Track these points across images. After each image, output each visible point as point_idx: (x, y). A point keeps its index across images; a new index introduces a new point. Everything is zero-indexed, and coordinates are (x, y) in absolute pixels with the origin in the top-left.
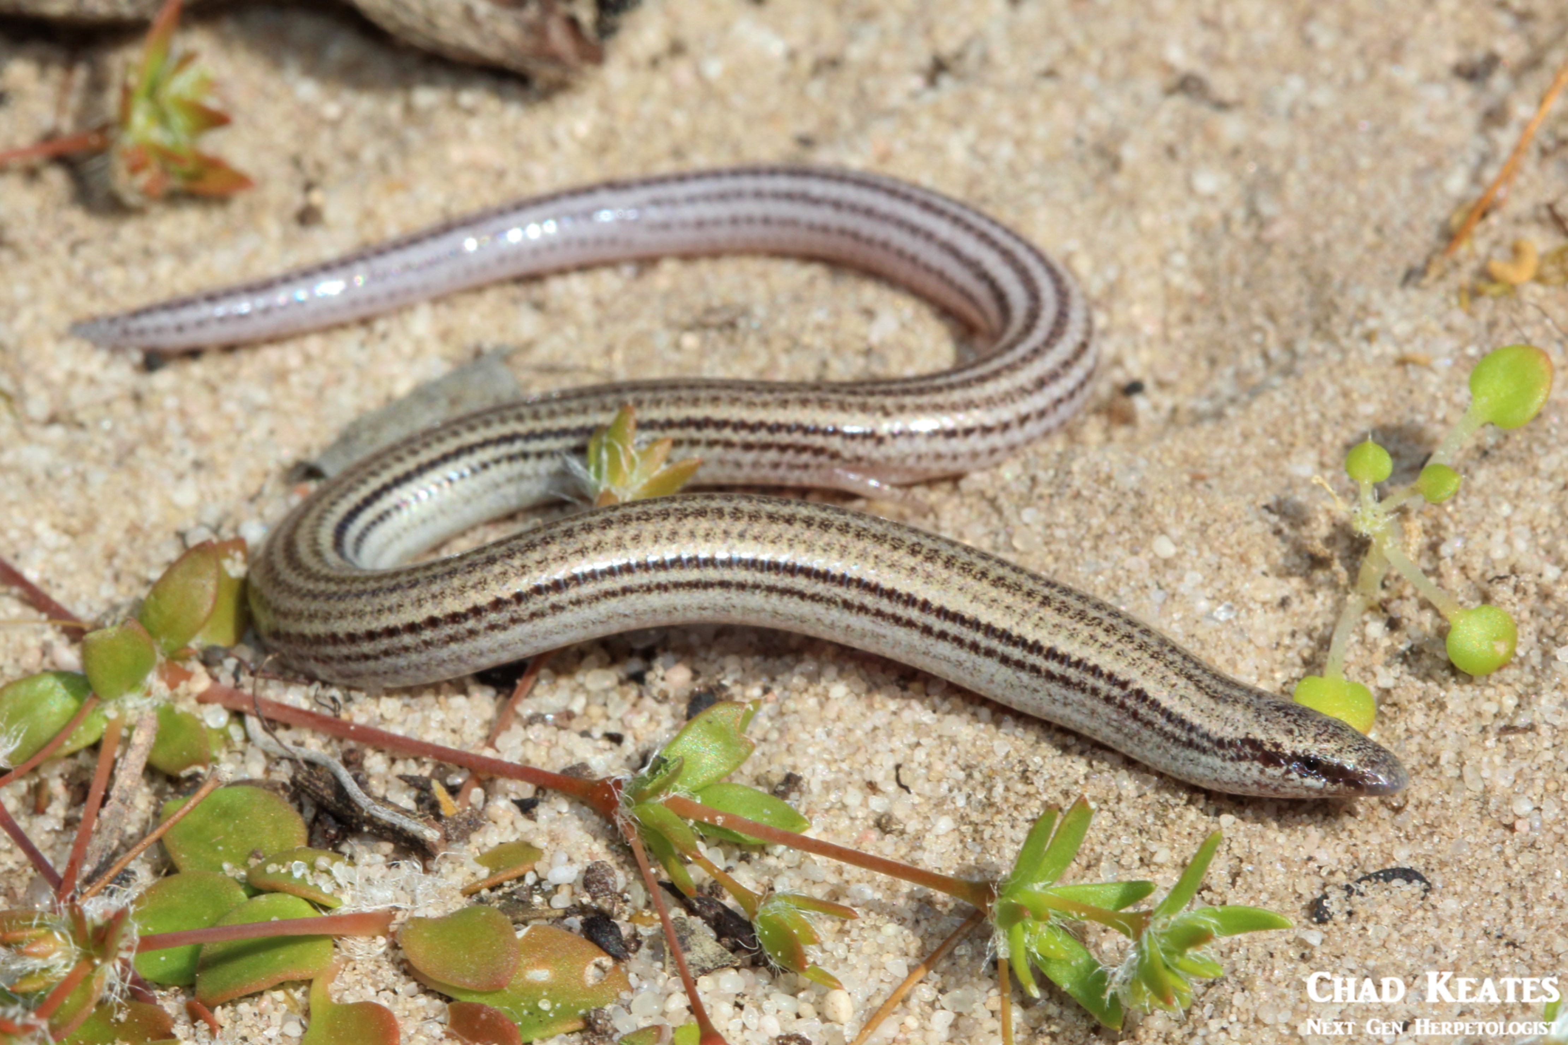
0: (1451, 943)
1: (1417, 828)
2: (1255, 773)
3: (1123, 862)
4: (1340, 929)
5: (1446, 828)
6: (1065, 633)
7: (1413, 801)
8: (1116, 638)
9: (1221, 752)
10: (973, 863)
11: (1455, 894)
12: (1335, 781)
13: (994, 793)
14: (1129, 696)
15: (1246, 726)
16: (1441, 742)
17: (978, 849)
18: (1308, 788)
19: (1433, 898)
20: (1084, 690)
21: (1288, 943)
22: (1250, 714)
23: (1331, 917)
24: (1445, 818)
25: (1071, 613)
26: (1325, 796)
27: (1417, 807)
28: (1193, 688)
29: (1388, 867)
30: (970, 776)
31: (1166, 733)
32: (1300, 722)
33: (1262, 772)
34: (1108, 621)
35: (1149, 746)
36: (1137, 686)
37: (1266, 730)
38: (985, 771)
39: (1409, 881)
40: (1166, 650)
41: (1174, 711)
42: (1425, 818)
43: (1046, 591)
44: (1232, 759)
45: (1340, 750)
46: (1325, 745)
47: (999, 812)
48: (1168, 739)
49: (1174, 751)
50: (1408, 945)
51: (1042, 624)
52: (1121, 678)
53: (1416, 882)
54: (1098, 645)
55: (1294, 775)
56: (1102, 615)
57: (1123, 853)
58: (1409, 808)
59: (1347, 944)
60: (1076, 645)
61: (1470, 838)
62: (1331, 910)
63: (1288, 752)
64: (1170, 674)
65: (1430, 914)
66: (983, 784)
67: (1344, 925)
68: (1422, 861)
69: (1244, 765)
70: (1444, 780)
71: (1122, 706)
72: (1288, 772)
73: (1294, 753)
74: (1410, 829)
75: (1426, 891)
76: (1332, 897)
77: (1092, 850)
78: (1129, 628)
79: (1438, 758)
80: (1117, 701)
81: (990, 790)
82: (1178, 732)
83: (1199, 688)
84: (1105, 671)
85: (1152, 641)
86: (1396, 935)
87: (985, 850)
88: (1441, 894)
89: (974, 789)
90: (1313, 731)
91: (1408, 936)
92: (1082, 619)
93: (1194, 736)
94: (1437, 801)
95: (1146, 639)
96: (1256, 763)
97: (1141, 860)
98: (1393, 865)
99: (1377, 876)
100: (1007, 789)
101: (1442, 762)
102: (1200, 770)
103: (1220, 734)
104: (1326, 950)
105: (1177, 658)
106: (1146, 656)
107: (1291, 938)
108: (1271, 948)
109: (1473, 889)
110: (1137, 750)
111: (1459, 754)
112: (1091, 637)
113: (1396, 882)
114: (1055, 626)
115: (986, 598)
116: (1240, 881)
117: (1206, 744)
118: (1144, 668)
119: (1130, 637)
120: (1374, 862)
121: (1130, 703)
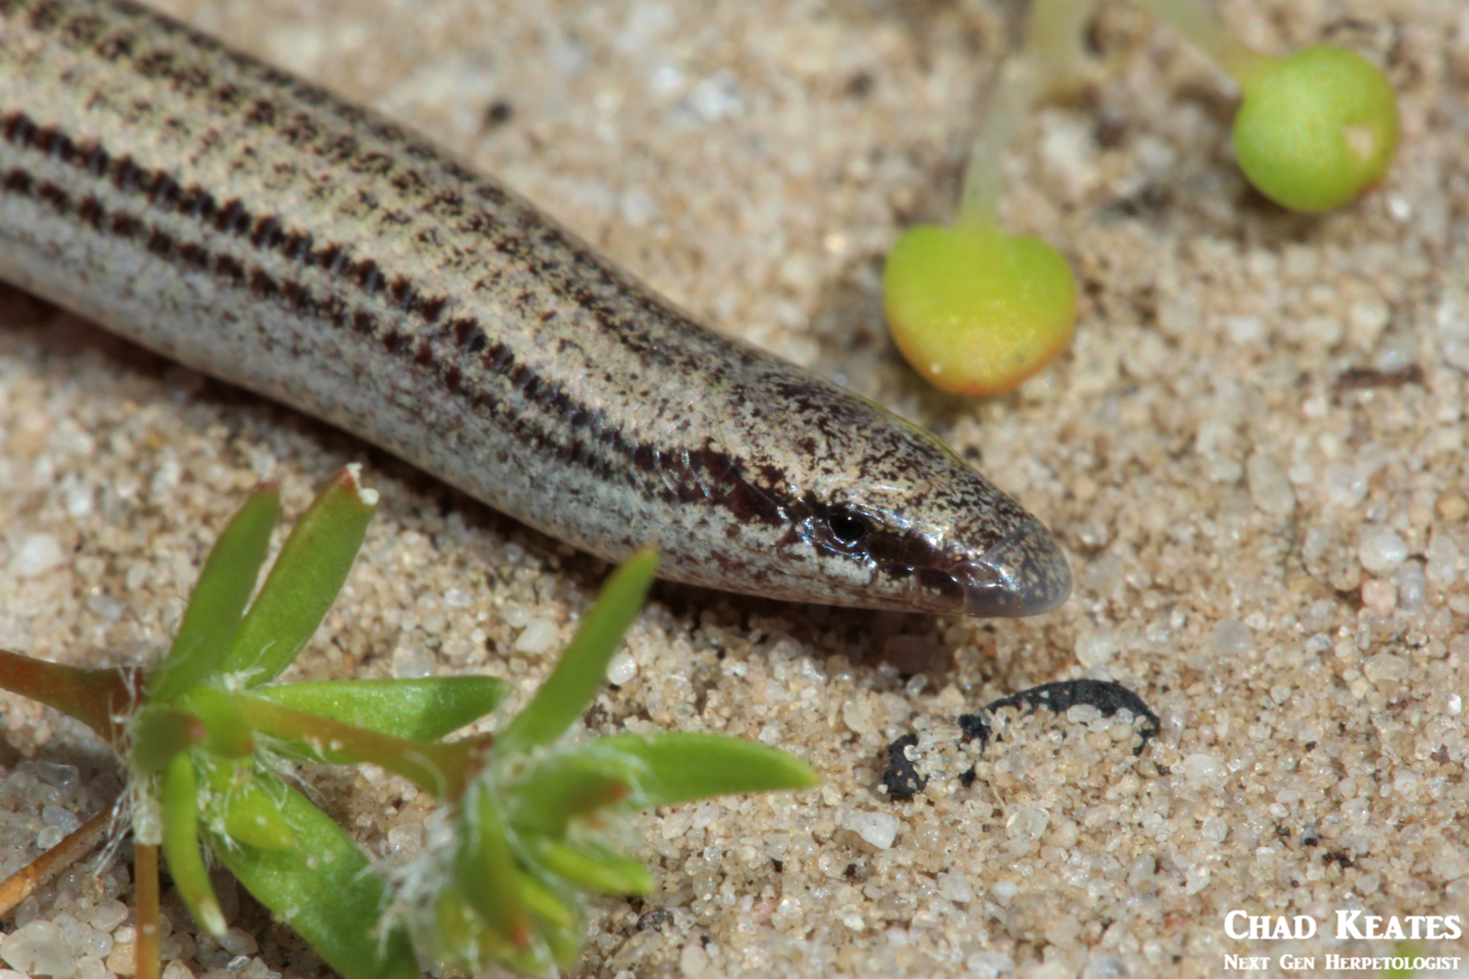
0: (1199, 852)
1: (1134, 593)
2: (716, 533)
3: (446, 649)
4: (940, 814)
5: (1202, 596)
6: (303, 185)
7: (1128, 533)
8: (419, 202)
9: (642, 478)
10: (99, 642)
11: (1214, 742)
12: (897, 572)
13: (158, 486)
14: (444, 334)
15: (707, 422)
16: (1202, 404)
17: (114, 611)
18: (836, 582)
19: (1158, 748)
20: (338, 320)
21: (819, 841)
22: (719, 398)
23: (921, 786)
24: (1199, 571)
25: (319, 142)
26: (873, 603)
27: (1138, 548)
28: (593, 325)
29: (1063, 678)
30: (104, 447)
31: (521, 424)
32: (834, 426)
33: (732, 532)
34: (403, 164)
35: (480, 454)
36: (461, 314)
37: (750, 436)
38: (141, 435)
39: (1109, 711)
40: (536, 235)
41: (542, 374)
42: (1154, 570)
43: (267, 92)
44: (667, 496)
45: (918, 501)
46: (884, 486)
47: (166, 528)
48: (525, 440)
49: (537, 468)
50: (1097, 855)
51: (250, 163)
52: (426, 294)
53: (1124, 713)
54: (378, 214)
55: (805, 547)
56: (396, 150)
57: (448, 627)
58: (1120, 549)
59: (954, 846)
60: (326, 215)
61: (1257, 620)
62: (921, 771)
63: (797, 491)
64: (542, 291)
65: (1151, 786)
66: (133, 465)
67: (951, 806)
68: (1142, 668)
69: (693, 513)
70: (1203, 487)
71: (425, 357)
72: (793, 538)
73: (810, 496)
74: (1118, 595)
75: (1145, 734)
76: (926, 742)
77: (378, 619)
78: (453, 183)
79: (1193, 438)
80: (415, 346)
81: (149, 478)
82: (549, 423)
83: (606, 326)
84: (391, 275)
85: (505, 215)
86: (1069, 832)
87: (129, 614)
88: (1181, 743)
89: (112, 475)
90: (862, 449)
91: (1098, 834)
92: (344, 156)
93: (585, 434)
94: (1185, 534)
95: (491, 208)
96: (721, 510)
97: (490, 645)
98: (1074, 673)
99: (1034, 698)
100: (188, 477)
101: (1203, 445)
102: (594, 516)
103: (646, 436)
104: (905, 859)
105: (563, 257)
106: (487, 245)
107: (825, 829)
108: (778, 851)
109: (1255, 732)
110: (455, 462)
111: (1242, 429)
112: (364, 197)
113: (1076, 713)
114: (279, 169)
115: (123, 100)
116: (714, 698)
117: (612, 455)
118: (479, 273)
119: (454, 202)
120: (1030, 667)
121: (442, 351)
